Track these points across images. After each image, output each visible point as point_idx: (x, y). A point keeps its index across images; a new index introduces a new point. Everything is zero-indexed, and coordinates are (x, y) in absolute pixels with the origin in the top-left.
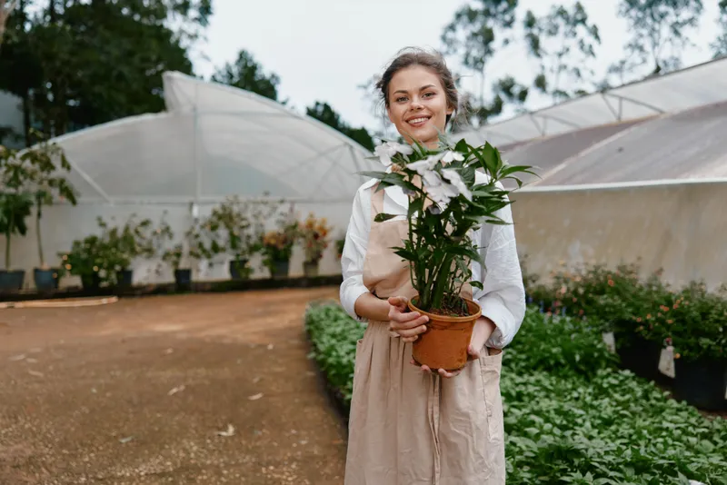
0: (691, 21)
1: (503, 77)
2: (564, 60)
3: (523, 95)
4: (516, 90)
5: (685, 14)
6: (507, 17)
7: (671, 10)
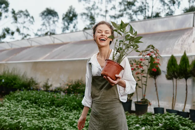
0: (57, 21)
1: (6, 28)
2: (25, 25)
3: (13, 33)
4: (10, 32)
5: (56, 19)
6: (6, 9)
7: (52, 17)
